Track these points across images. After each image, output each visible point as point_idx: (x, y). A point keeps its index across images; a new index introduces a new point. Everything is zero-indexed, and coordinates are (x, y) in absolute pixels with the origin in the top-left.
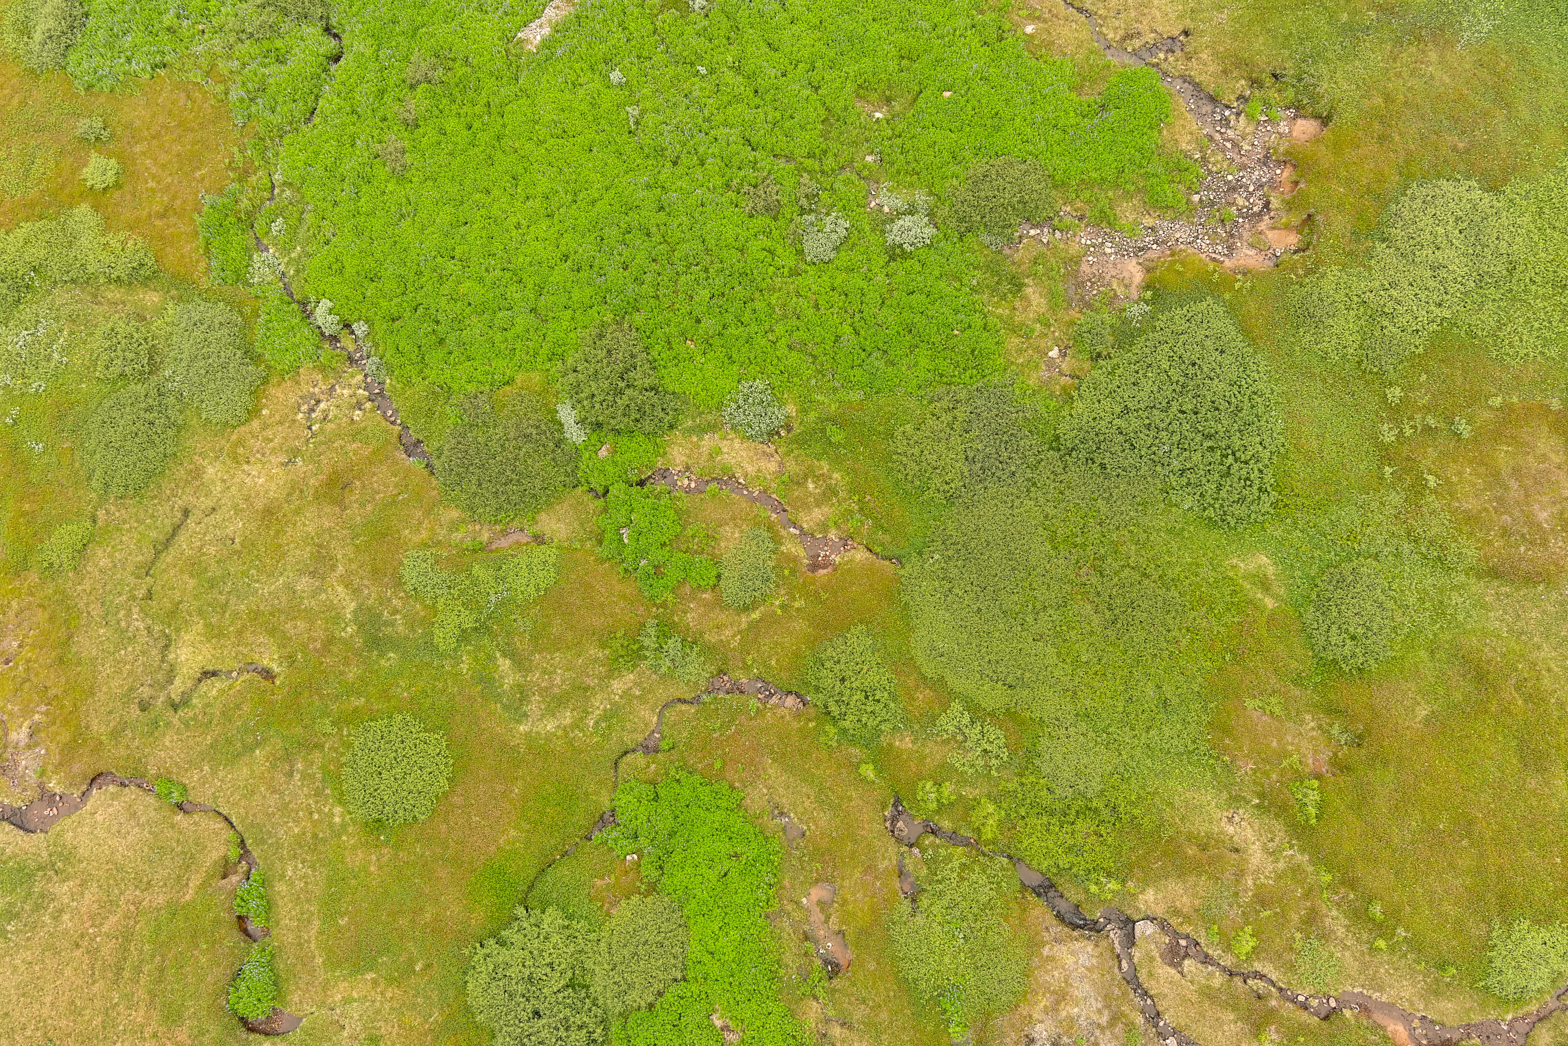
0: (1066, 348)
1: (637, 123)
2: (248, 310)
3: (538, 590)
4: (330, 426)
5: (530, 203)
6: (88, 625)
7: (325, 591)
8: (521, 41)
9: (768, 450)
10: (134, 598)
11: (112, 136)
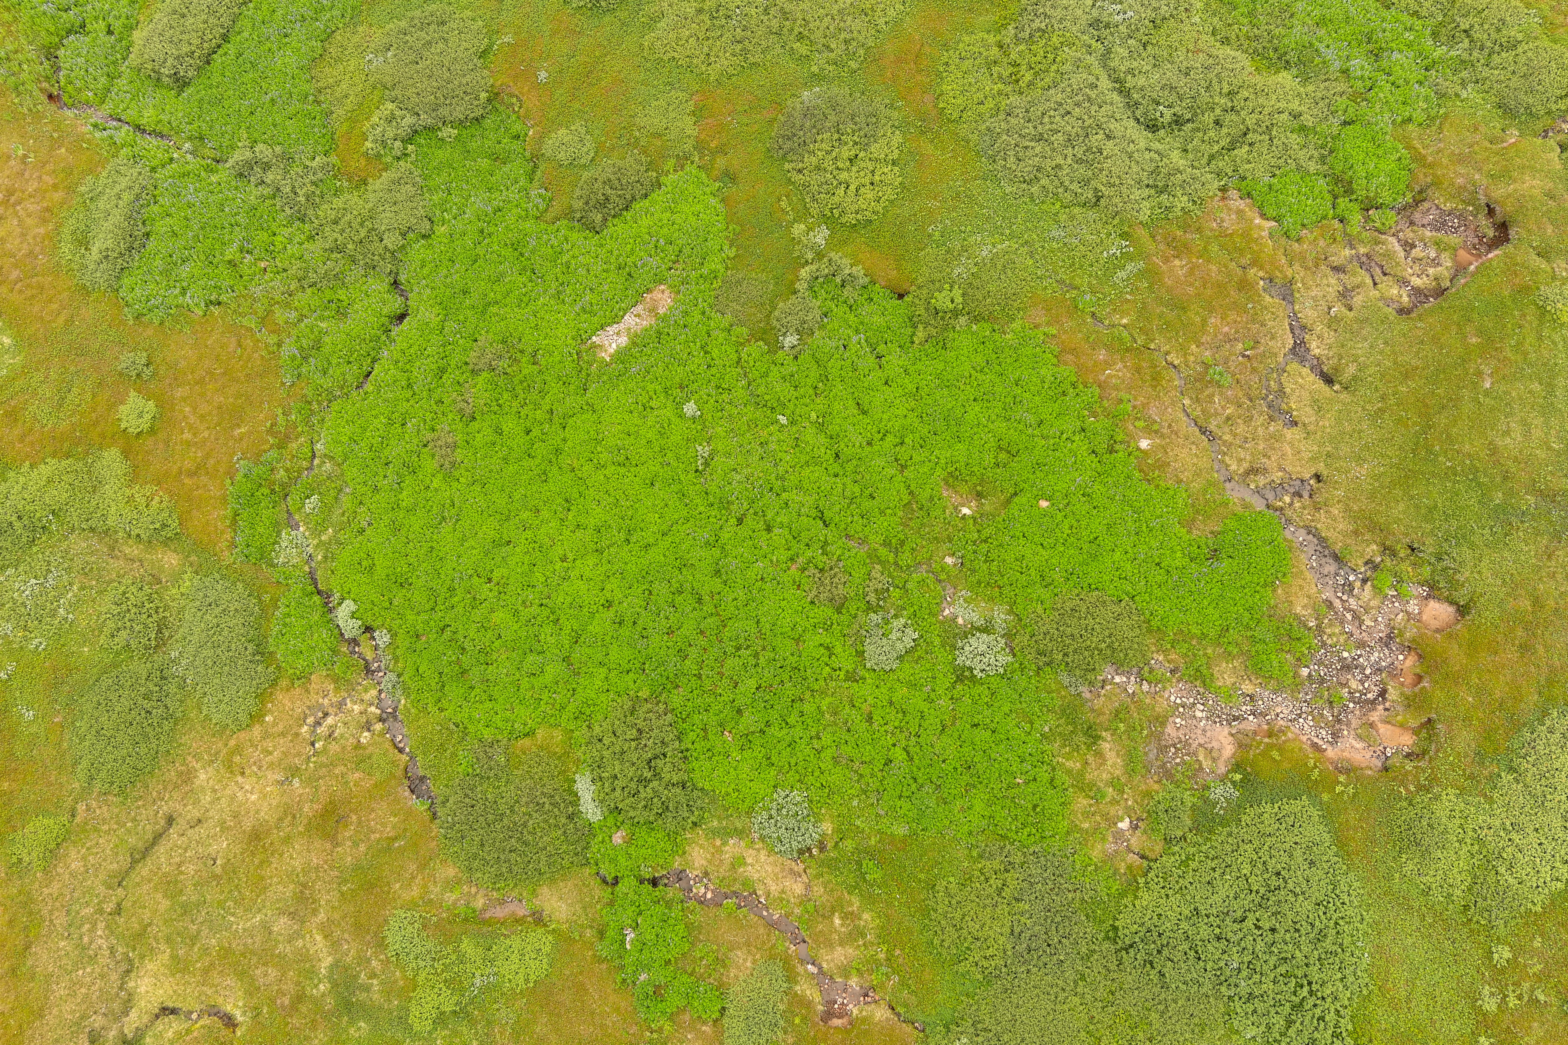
0: (1138, 819)
1: (706, 464)
2: (267, 598)
3: (527, 981)
4: (334, 747)
5: (579, 534)
6: (48, 936)
7: (303, 938)
8: (594, 346)
9: (796, 869)
10: (101, 911)
11: (154, 374)
